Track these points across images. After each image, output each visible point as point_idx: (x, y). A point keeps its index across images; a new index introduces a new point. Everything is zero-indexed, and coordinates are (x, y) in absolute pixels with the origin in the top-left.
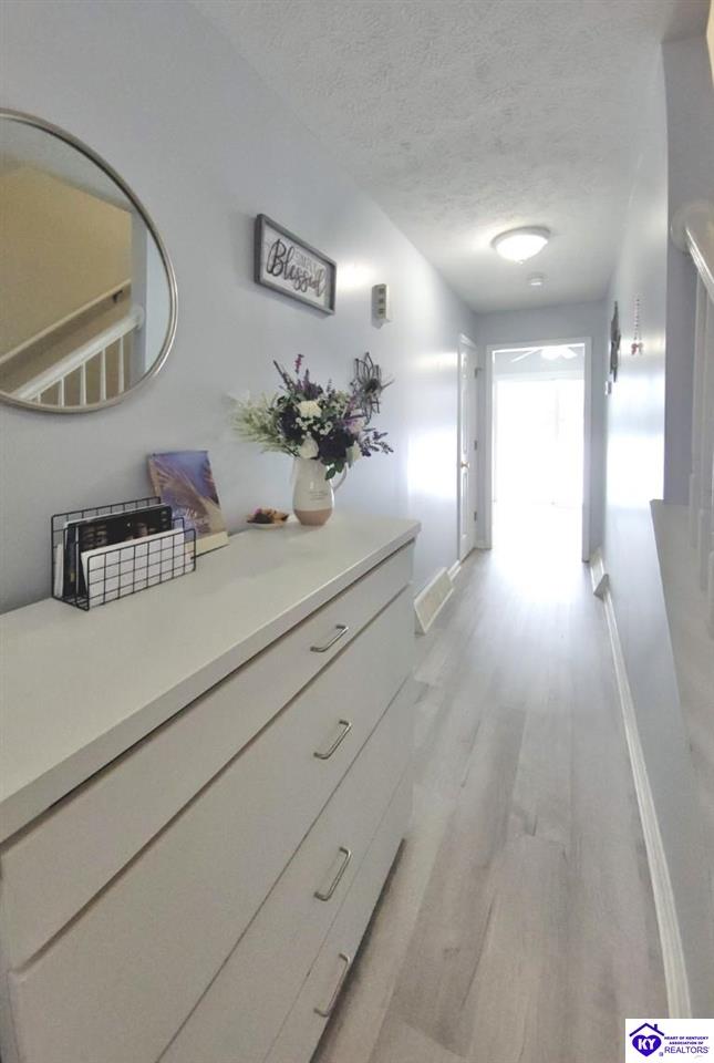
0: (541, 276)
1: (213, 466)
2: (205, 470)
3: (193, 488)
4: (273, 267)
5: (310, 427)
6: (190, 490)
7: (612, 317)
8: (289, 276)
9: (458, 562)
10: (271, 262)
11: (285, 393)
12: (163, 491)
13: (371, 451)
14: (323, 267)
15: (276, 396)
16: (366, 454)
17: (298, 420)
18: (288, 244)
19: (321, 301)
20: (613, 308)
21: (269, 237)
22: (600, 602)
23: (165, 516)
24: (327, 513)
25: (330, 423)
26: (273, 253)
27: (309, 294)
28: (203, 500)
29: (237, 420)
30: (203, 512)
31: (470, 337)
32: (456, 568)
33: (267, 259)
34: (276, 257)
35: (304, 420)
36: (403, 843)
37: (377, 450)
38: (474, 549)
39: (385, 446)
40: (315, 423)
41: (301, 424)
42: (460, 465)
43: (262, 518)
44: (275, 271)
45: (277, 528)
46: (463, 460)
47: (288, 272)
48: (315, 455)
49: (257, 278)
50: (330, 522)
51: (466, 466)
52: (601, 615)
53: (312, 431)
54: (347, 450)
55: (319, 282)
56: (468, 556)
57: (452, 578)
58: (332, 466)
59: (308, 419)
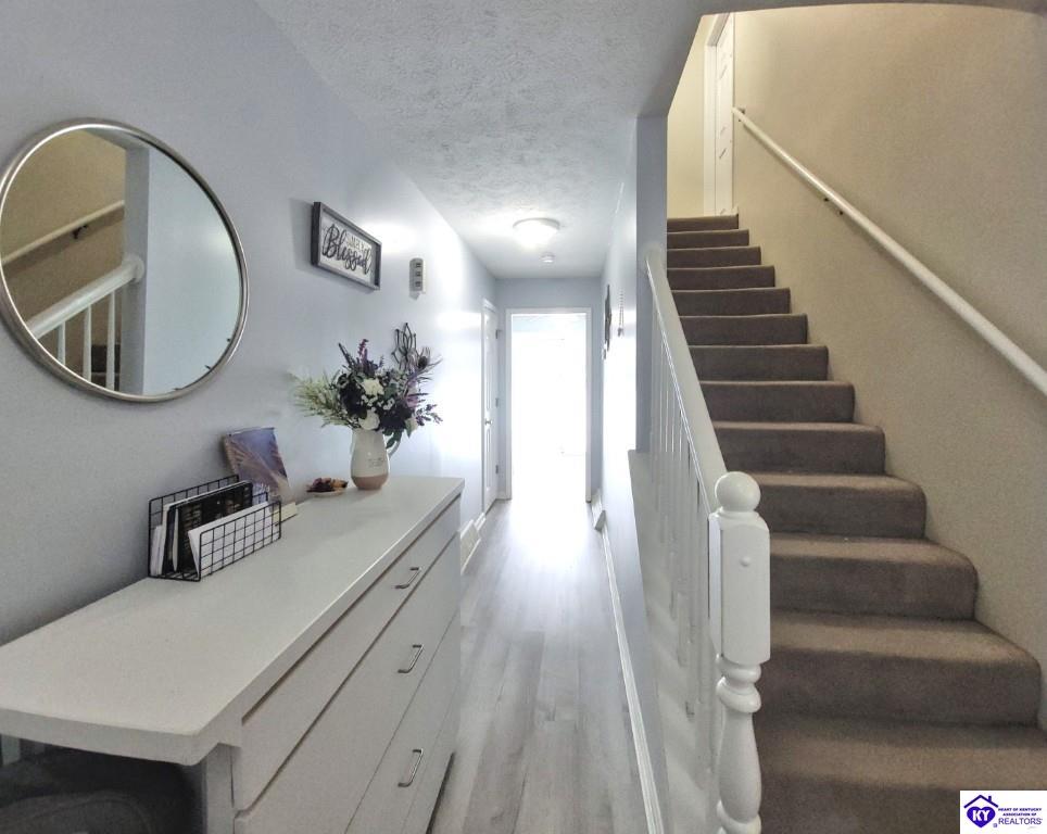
0: (553, 256)
1: (279, 442)
2: (272, 446)
3: (264, 463)
4: (328, 248)
5: (375, 404)
6: (263, 467)
7: (605, 297)
8: (341, 257)
9: (483, 514)
10: (326, 246)
11: (347, 371)
12: (240, 469)
13: (424, 421)
14: (368, 246)
15: (338, 373)
16: (422, 424)
17: (363, 397)
18: (341, 229)
19: (367, 278)
20: (606, 289)
21: (326, 222)
22: (599, 535)
23: (247, 492)
24: (384, 477)
25: (392, 400)
26: (328, 235)
27: (357, 273)
28: (273, 474)
29: (301, 396)
30: (274, 485)
31: (491, 301)
32: (481, 520)
33: (323, 243)
34: (330, 240)
35: (369, 397)
36: (452, 757)
37: (429, 420)
38: (496, 500)
39: (435, 416)
40: (379, 400)
41: (366, 400)
42: (484, 422)
43: (322, 487)
44: (329, 253)
45: (336, 495)
46: (487, 417)
47: (341, 252)
48: (376, 426)
49: (314, 261)
50: (386, 486)
51: (489, 422)
52: (600, 544)
53: (377, 407)
54: (406, 422)
55: (366, 260)
56: (491, 507)
57: (478, 529)
58: (392, 436)
59: (373, 396)
